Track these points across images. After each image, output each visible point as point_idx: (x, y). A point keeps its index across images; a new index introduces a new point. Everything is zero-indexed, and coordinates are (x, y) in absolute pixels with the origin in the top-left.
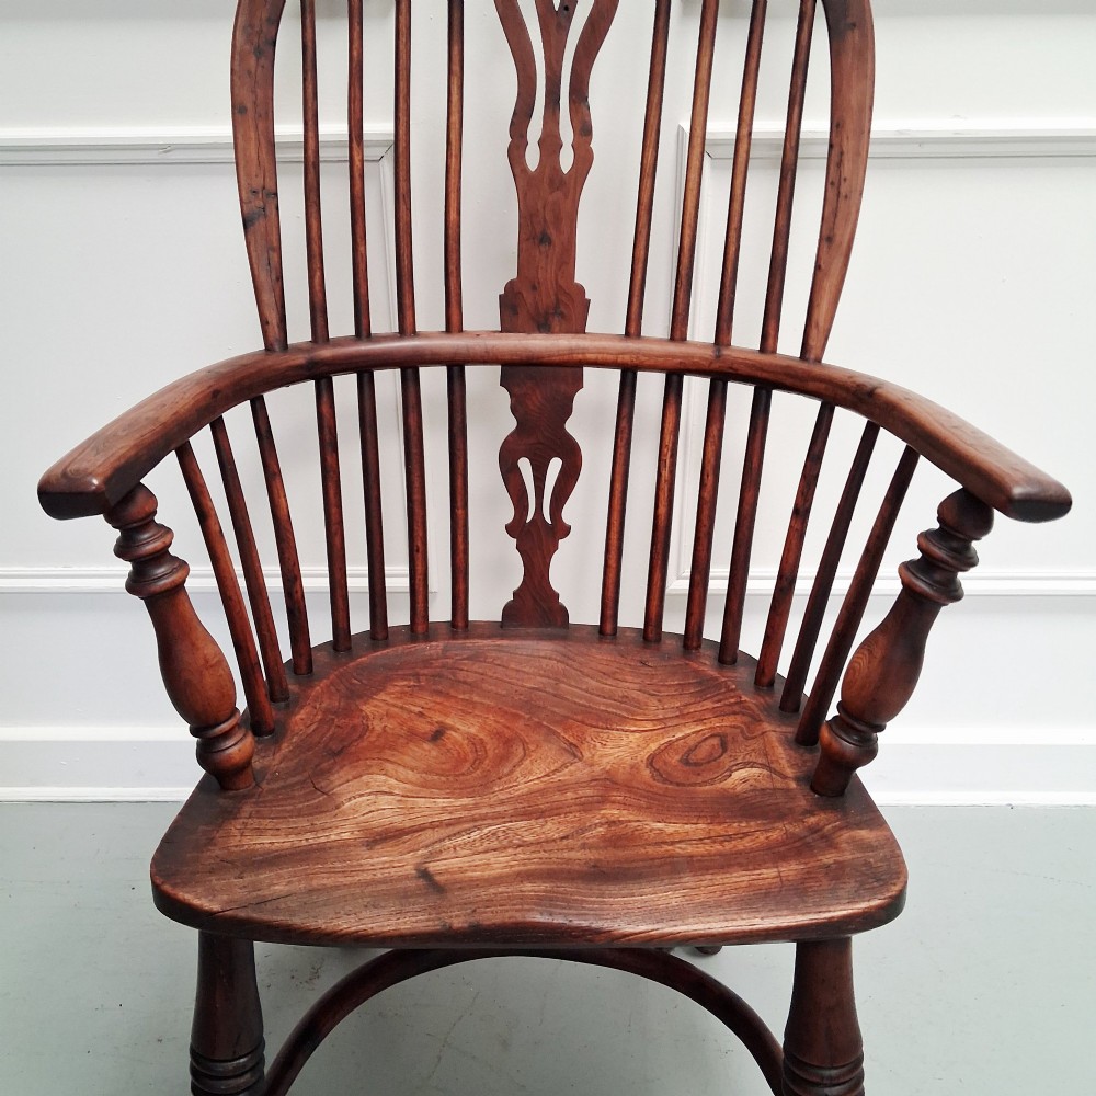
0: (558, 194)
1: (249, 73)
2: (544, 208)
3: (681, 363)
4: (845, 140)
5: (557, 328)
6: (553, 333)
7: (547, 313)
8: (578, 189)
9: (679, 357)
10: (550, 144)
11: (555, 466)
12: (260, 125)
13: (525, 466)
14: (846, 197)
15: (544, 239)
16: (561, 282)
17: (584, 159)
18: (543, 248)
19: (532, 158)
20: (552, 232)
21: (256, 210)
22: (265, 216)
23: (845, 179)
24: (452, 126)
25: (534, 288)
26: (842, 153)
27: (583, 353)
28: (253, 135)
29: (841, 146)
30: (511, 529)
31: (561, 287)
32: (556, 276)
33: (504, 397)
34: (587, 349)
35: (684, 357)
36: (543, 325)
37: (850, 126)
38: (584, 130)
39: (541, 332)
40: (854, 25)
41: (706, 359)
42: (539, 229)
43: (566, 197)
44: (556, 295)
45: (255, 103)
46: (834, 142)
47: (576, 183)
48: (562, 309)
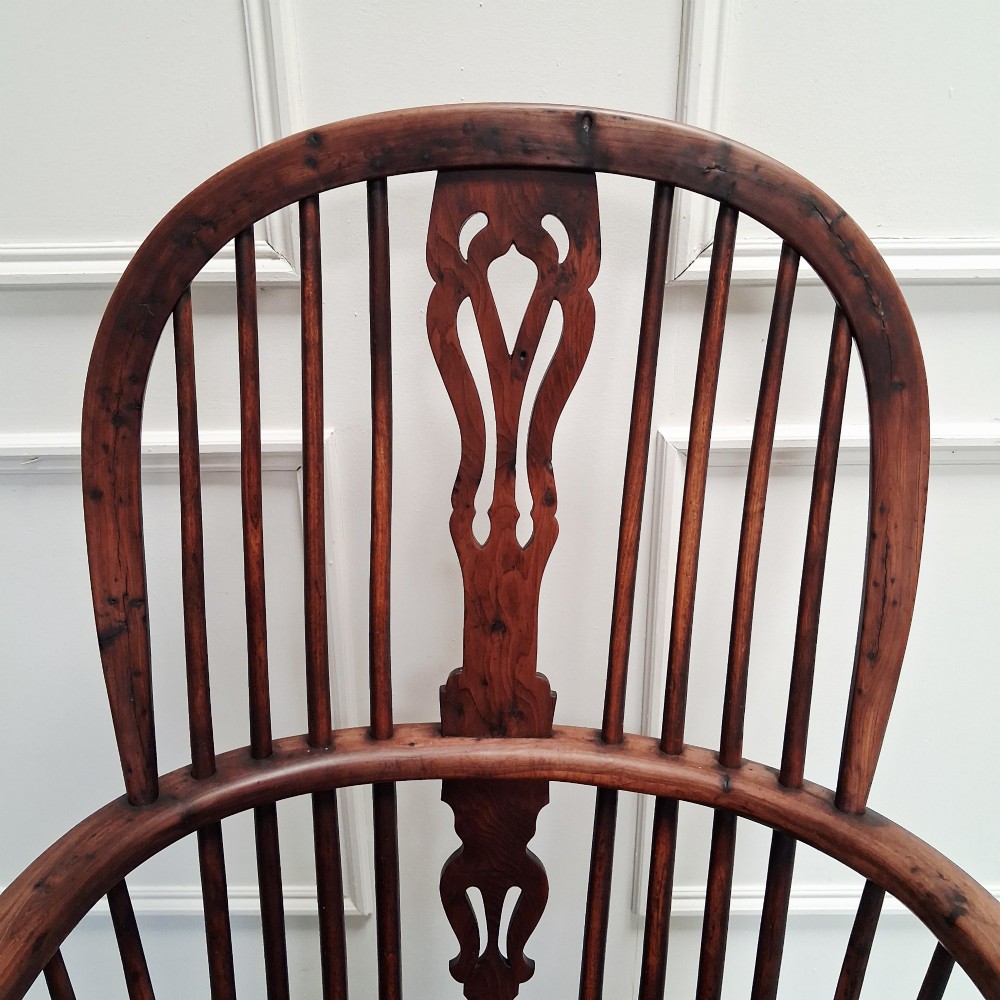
0: (514, 574)
1: (106, 447)
2: (496, 589)
3: (677, 791)
4: (892, 530)
5: (515, 731)
6: (510, 737)
7: (501, 713)
8: (540, 568)
9: (674, 784)
10: (504, 513)
11: (513, 895)
12: (122, 512)
13: (475, 895)
14: (895, 603)
15: (498, 626)
16: (521, 677)
17: (546, 533)
18: (497, 637)
19: (481, 529)
20: (507, 618)
21: (116, 625)
22: (128, 631)
23: (893, 581)
24: (378, 496)
25: (485, 683)
26: (888, 546)
27: (550, 769)
28: (111, 526)
29: (887, 536)
30: (457, 969)
31: (518, 682)
32: (513, 672)
33: (447, 814)
34: (554, 764)
35: (681, 784)
36: (497, 728)
37: (898, 510)
38: (546, 499)
39: (493, 737)
40: (902, 385)
41: (711, 791)
42: (490, 615)
43: (525, 578)
44: (514, 693)
45: (114, 484)
46: (877, 530)
47: (536, 560)
48: (521, 707)
